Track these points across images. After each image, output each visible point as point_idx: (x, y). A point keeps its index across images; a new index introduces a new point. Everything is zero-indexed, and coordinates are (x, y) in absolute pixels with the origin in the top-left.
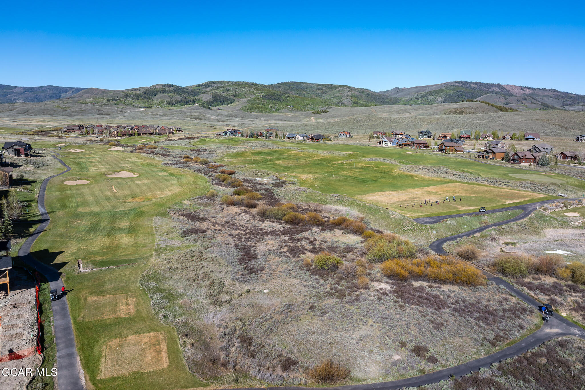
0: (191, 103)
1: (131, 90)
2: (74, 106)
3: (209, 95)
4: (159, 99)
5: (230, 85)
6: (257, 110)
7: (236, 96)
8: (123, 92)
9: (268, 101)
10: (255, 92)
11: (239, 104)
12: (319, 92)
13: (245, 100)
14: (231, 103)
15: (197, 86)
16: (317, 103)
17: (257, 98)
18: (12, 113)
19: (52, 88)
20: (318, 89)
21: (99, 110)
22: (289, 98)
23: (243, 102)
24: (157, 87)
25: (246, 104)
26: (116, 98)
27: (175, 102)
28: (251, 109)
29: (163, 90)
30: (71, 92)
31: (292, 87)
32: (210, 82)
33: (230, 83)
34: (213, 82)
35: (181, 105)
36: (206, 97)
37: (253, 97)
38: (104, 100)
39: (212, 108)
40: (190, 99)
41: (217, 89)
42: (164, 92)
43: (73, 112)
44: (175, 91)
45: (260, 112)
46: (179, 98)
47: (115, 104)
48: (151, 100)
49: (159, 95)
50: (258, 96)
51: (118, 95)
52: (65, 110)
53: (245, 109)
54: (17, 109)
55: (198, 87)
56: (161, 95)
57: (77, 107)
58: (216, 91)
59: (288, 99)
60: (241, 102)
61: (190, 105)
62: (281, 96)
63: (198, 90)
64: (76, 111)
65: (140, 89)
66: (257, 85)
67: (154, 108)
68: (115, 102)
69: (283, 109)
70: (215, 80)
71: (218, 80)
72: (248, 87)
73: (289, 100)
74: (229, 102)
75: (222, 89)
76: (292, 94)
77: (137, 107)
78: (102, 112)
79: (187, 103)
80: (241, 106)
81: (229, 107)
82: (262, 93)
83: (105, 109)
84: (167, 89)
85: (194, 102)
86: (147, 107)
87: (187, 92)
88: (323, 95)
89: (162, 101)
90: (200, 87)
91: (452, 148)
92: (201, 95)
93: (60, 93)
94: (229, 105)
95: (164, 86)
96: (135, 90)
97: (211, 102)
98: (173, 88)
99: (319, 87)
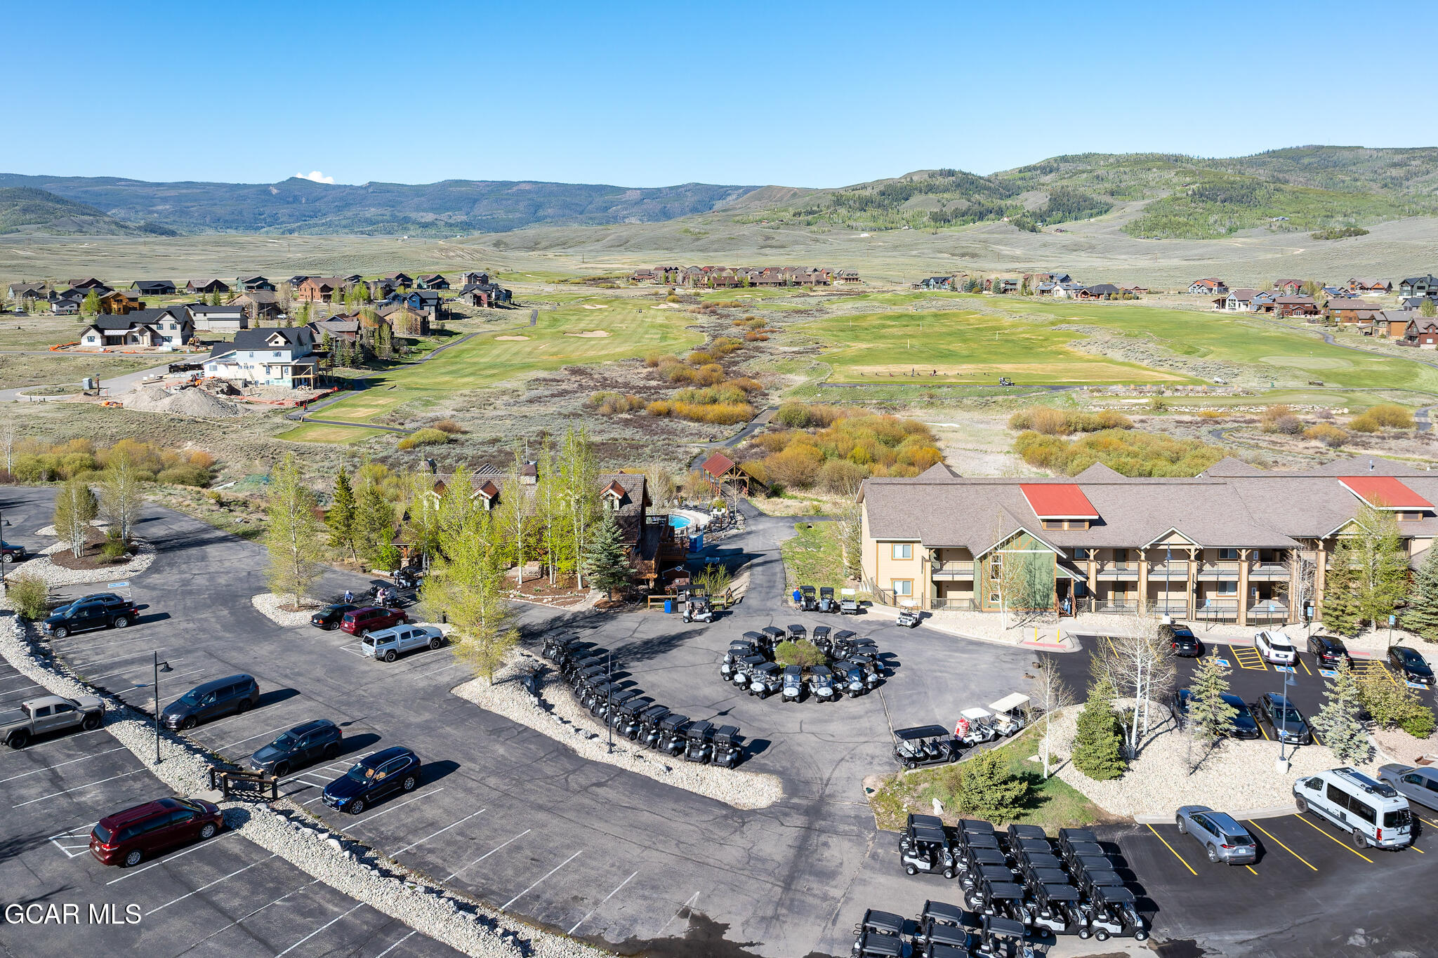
0: (992, 216)
1: (854, 188)
2: (718, 230)
3: (1043, 194)
4: (912, 207)
5: (1112, 164)
6: (1168, 231)
7: (1119, 193)
8: (833, 194)
9: (1209, 204)
10: (1175, 180)
11: (1121, 218)
12: (1394, 172)
13: (1141, 204)
14: (1100, 213)
15: (1020, 171)
16: (1375, 207)
17: (1178, 199)
18: (598, 246)
19: (697, 188)
20: (1395, 165)
21: (768, 238)
22: (1278, 195)
23: (1133, 209)
24: (915, 178)
25: (1141, 215)
26: (815, 208)
27: (952, 214)
28: (1151, 229)
29: (928, 185)
30: (734, 197)
31: (1306, 161)
32: (1056, 160)
33: (1111, 160)
34: (1064, 159)
35: (965, 222)
36: (1034, 201)
37: (1165, 195)
38: (787, 216)
39: (1045, 229)
40: (990, 205)
41: (1070, 177)
42: (930, 189)
43: (713, 242)
44: (958, 186)
45: (1177, 236)
46: (963, 204)
47: (809, 224)
48: (896, 210)
49: (916, 199)
50: (1182, 192)
51: (819, 202)
52: (698, 239)
53: (1134, 229)
54: (609, 238)
55: (1022, 175)
56: (922, 197)
57: (722, 233)
58: (1065, 182)
59: (1273, 199)
60: (1128, 210)
61: (988, 223)
62: (1254, 189)
63: (1020, 183)
64: (719, 241)
65: (873, 185)
66: (1189, 160)
67: (896, 232)
68: (810, 217)
69: (1253, 226)
70: (1071, 152)
71: (1080, 152)
72: (1159, 168)
73: (1278, 201)
74: (1094, 211)
75: (1085, 175)
76: (1296, 181)
77: (856, 229)
78: (773, 243)
79: (981, 216)
80: (1125, 221)
81: (1092, 224)
82: (1195, 183)
83: (783, 235)
84: (940, 181)
85: (1000, 213)
86: (880, 230)
87: (989, 189)
88: (1406, 183)
89: (920, 214)
90: (1028, 174)
91: (1352, 314)
92: (1024, 195)
93: (712, 199)
94: (1092, 220)
95: (932, 175)
96: (864, 187)
97: (1045, 212)
98: (954, 178)
99: (1398, 158)
